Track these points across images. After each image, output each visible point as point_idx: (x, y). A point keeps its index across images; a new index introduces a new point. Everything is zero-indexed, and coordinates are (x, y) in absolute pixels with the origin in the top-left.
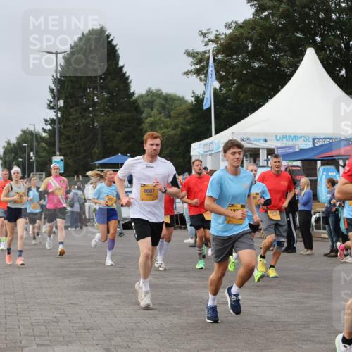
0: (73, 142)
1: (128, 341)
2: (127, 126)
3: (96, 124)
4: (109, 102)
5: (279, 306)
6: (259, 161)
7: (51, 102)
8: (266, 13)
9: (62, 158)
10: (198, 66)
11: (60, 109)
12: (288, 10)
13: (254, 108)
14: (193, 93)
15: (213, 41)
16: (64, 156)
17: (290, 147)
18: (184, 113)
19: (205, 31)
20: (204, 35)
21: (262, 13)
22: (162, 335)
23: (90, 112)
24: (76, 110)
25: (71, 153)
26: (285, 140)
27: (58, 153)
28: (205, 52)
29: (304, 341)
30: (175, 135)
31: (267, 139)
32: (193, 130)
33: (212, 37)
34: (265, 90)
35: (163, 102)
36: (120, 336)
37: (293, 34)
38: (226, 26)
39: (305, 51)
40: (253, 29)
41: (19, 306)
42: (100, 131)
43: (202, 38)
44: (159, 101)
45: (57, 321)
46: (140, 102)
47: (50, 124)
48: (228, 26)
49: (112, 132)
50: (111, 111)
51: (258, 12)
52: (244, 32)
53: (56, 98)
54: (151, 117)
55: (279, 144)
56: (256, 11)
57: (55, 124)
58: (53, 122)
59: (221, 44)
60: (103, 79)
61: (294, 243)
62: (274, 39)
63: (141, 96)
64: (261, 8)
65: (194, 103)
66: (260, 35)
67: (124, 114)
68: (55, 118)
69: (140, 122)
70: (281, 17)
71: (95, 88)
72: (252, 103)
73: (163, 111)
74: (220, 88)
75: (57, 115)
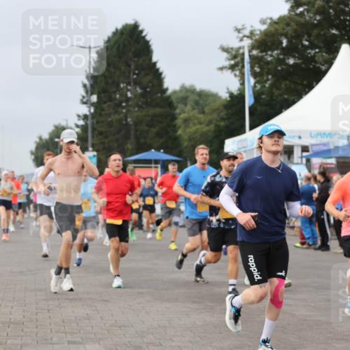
0: (106, 137)
1: (160, 339)
2: (160, 122)
3: (129, 120)
4: (143, 97)
5: (313, 305)
6: (293, 158)
7: (84, 97)
8: (301, 9)
9: (95, 153)
10: (232, 62)
11: (93, 104)
12: (323, 7)
13: (288, 104)
14: (228, 89)
15: (247, 37)
16: (97, 151)
17: (324, 145)
18: (218, 109)
19: (240, 27)
20: (239, 31)
21: (297, 9)
22: (194, 333)
23: (123, 108)
24: (109, 106)
25: (104, 149)
26: (319, 137)
27: (91, 149)
28: (240, 48)
29: (337, 339)
30: (209, 131)
31: (301, 135)
32: (227, 127)
33: (247, 32)
34: (300, 87)
35: (197, 98)
36: (152, 334)
37: (328, 30)
38: (261, 22)
39: (340, 48)
40: (288, 25)
41: (50, 302)
42: (133, 127)
43: (236, 34)
44: (192, 97)
45: (88, 318)
46: (173, 98)
47: (83, 119)
48: (263, 22)
49: (146, 128)
50: (144, 106)
51: (293, 8)
52: (279, 28)
53: (89, 93)
54: (184, 112)
55: (313, 141)
56: (292, 7)
57: (87, 120)
58: (85, 117)
59: (256, 40)
60: (137, 75)
61: (328, 241)
62: (309, 35)
63: (175, 92)
64: (297, 4)
65: (229, 99)
66: (295, 31)
67: (158, 110)
68: (88, 113)
69: (174, 118)
70: (316, 14)
71: (129, 84)
72: (286, 100)
73: (196, 107)
74: (255, 84)
75: (90, 111)
